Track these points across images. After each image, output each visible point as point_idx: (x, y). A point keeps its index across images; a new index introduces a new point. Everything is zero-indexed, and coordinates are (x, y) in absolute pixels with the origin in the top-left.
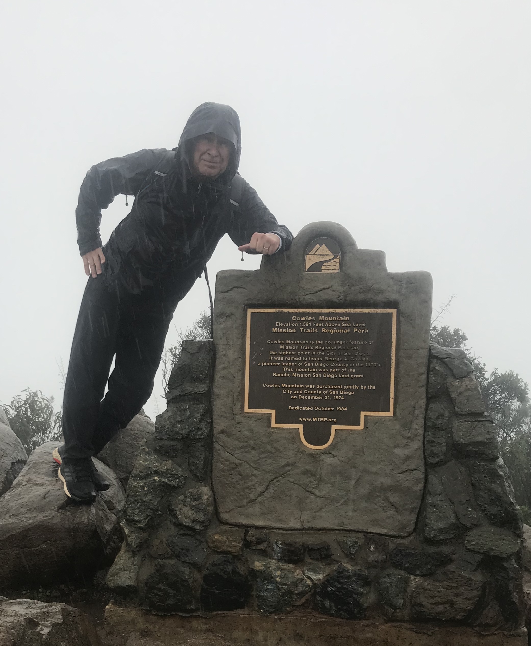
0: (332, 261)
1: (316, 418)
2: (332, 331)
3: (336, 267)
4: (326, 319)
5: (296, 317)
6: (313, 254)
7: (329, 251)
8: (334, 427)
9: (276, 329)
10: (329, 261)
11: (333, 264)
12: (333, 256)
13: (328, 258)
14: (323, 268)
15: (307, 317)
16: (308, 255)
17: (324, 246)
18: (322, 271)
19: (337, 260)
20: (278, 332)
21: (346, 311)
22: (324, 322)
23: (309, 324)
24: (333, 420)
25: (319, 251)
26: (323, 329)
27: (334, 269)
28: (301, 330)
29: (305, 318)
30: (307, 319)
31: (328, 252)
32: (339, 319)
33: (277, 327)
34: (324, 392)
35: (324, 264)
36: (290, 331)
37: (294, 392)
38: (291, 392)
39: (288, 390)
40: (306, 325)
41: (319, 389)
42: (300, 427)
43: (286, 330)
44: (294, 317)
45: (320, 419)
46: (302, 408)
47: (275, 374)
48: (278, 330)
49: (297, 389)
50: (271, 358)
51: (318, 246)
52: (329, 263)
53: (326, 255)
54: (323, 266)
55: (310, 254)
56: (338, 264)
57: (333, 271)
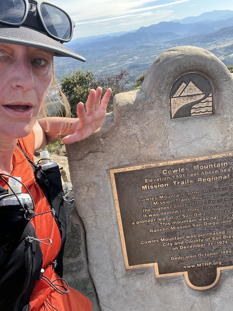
0: (203, 101)
1: (200, 264)
2: (209, 179)
3: (208, 108)
4: (202, 167)
5: (166, 170)
6: (179, 96)
7: (199, 90)
8: (219, 269)
10: (199, 102)
11: (205, 104)
12: (204, 95)
13: (198, 98)
14: (192, 111)
15: (179, 168)
16: (172, 98)
17: (191, 84)
18: (192, 115)
19: (210, 99)
21: (224, 156)
22: (200, 171)
23: (183, 176)
24: (218, 263)
25: (186, 92)
26: (198, 179)
27: (207, 111)
28: (175, 183)
29: (177, 170)
30: (179, 170)
31: (198, 91)
32: (216, 165)
33: (146, 184)
34: (207, 240)
35: (194, 106)
36: (162, 186)
37: (175, 244)
38: (171, 245)
39: (168, 243)
40: (179, 177)
41: (201, 238)
42: (186, 273)
43: (158, 186)
44: (164, 170)
45: (204, 264)
46: (185, 257)
47: (151, 230)
48: (149, 187)
49: (177, 241)
50: (145, 216)
51: (184, 84)
52: (200, 105)
53: (195, 95)
54: (193, 109)
55: (174, 96)
56: (211, 104)
57: (205, 113)
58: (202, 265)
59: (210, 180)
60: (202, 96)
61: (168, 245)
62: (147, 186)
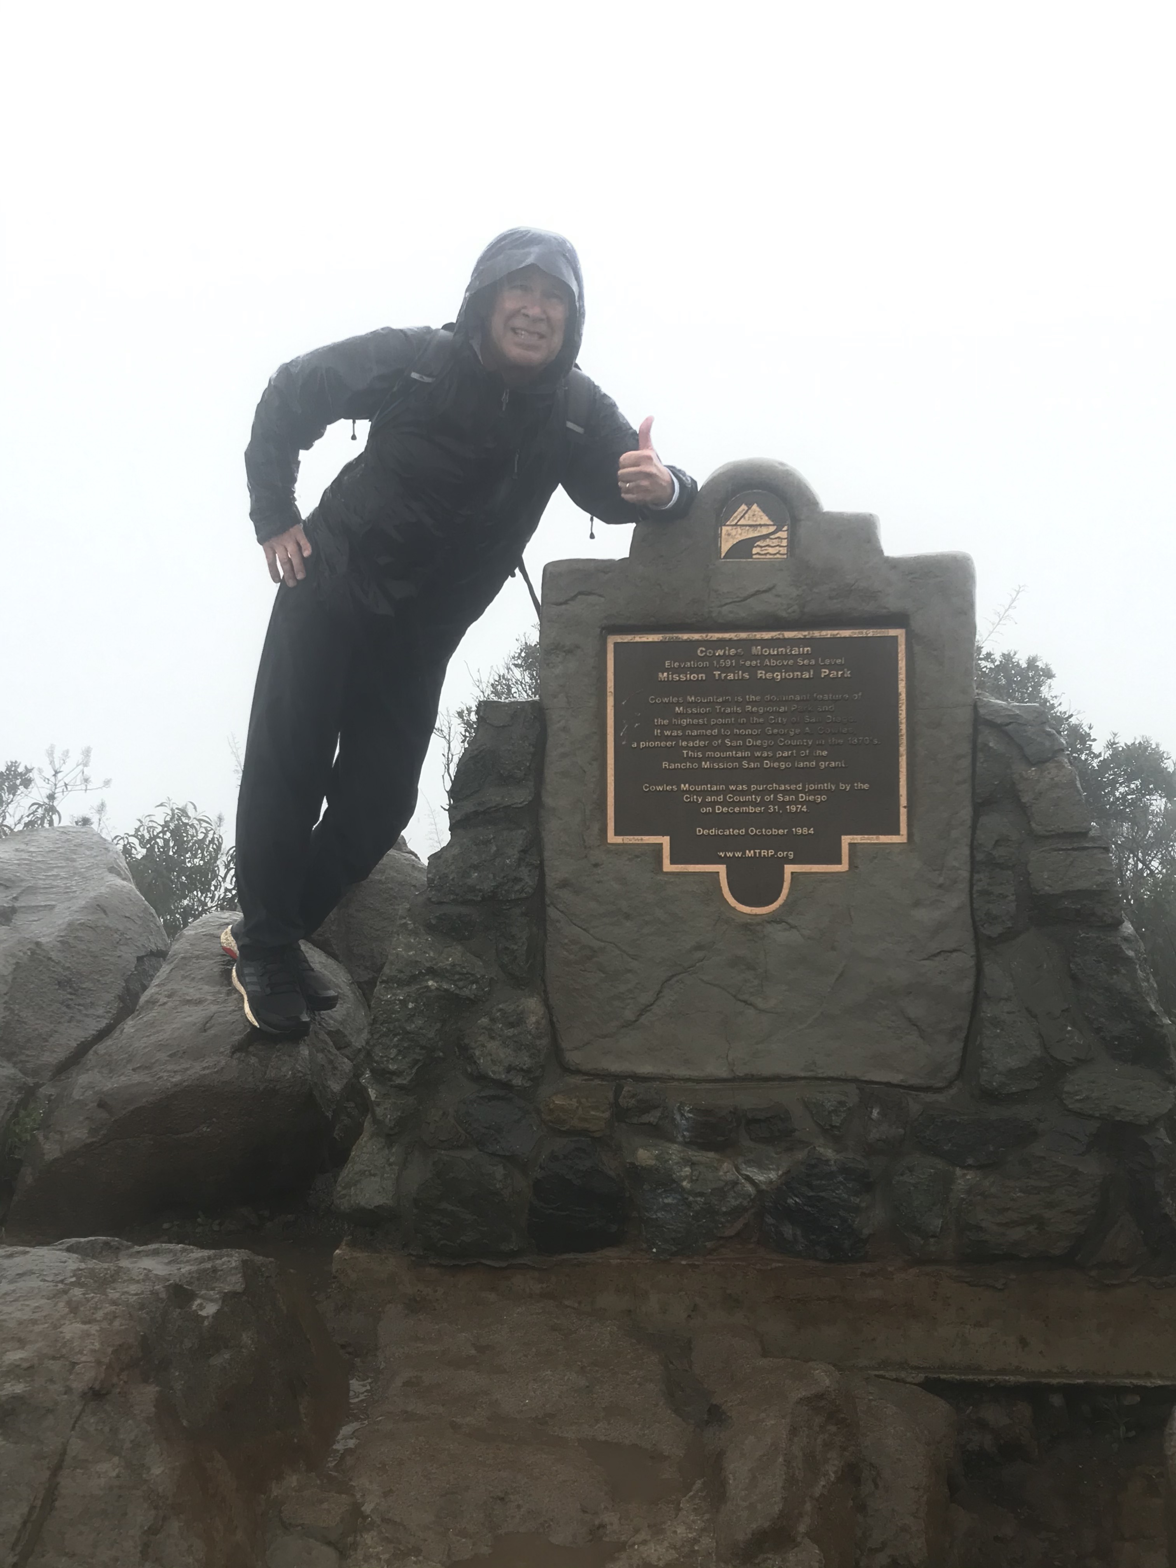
0: (772, 537)
1: (752, 852)
2: (777, 675)
3: (781, 549)
4: (766, 651)
5: (704, 649)
6: (736, 525)
7: (766, 518)
8: (789, 869)
9: (665, 674)
10: (766, 536)
11: (776, 542)
12: (775, 527)
13: (765, 531)
14: (755, 551)
15: (727, 648)
16: (725, 525)
17: (755, 507)
18: (754, 557)
19: (783, 534)
20: (670, 679)
21: (805, 636)
22: (761, 657)
23: (732, 663)
24: (787, 854)
25: (747, 518)
26: (759, 672)
27: (777, 553)
28: (717, 676)
29: (723, 651)
30: (727, 652)
31: (765, 520)
32: (791, 651)
33: (667, 670)
34: (767, 798)
35: (758, 543)
36: (694, 677)
37: (707, 800)
38: (700, 800)
39: (693, 796)
40: (725, 664)
41: (757, 793)
42: (721, 869)
43: (686, 676)
44: (701, 649)
45: (760, 853)
46: (724, 832)
47: (665, 764)
48: (670, 676)
49: (712, 793)
50: (657, 732)
51: (744, 507)
52: (768, 542)
53: (761, 525)
54: (756, 547)
55: (728, 523)
56: (785, 543)
57: (775, 557)
58: (755, 853)
59: (779, 677)
60: (772, 529)
61: (693, 799)
62: (668, 675)
